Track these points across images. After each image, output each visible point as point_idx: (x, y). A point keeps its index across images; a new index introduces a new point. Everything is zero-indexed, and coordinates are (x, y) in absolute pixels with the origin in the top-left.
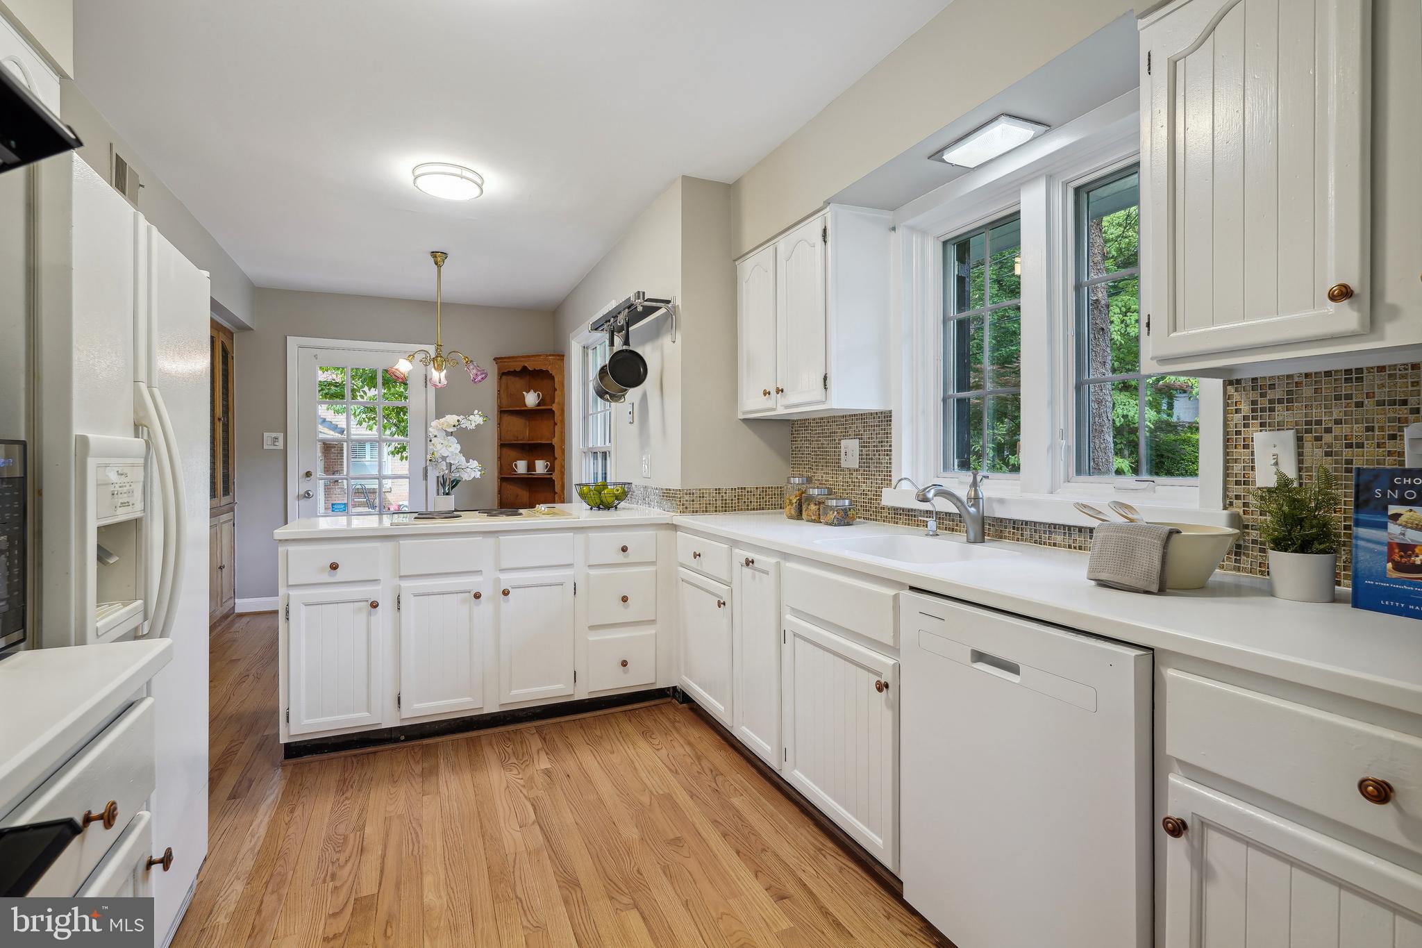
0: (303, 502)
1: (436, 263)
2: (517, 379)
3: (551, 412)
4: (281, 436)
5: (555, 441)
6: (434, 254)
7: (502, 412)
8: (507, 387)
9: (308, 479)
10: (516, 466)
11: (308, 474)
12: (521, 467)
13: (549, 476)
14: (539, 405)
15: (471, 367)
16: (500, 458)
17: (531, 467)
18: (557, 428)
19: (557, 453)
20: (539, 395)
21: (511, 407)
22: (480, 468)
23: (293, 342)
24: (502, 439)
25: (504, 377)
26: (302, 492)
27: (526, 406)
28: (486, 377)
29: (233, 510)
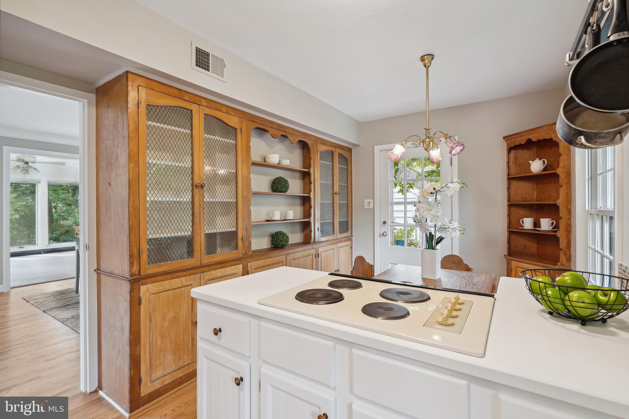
0: (382, 238)
1: (425, 66)
2: (525, 151)
3: (556, 176)
4: (372, 201)
5: (560, 202)
6: (422, 59)
7: (510, 179)
8: (516, 159)
9: (384, 225)
10: (523, 222)
11: (385, 223)
12: (528, 223)
13: (553, 233)
14: (545, 169)
15: (449, 142)
16: (509, 215)
17: (537, 224)
18: (562, 191)
19: (563, 212)
20: (544, 162)
21: (519, 174)
22: (460, 229)
23: (377, 148)
24: (512, 200)
25: (513, 152)
26: (381, 233)
27: (532, 173)
28: (464, 148)
29: (351, 240)
